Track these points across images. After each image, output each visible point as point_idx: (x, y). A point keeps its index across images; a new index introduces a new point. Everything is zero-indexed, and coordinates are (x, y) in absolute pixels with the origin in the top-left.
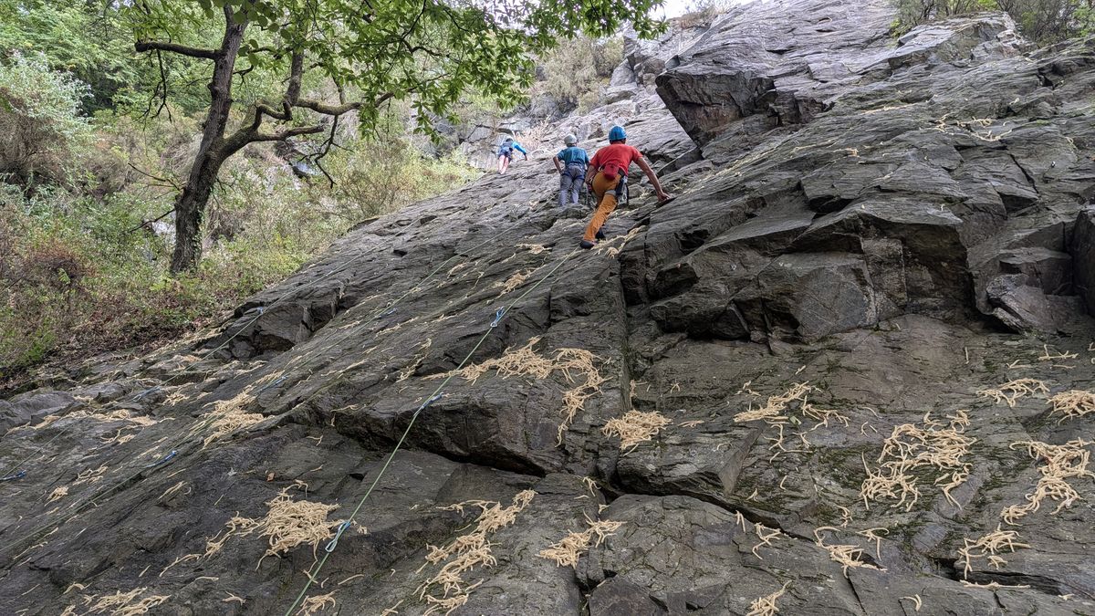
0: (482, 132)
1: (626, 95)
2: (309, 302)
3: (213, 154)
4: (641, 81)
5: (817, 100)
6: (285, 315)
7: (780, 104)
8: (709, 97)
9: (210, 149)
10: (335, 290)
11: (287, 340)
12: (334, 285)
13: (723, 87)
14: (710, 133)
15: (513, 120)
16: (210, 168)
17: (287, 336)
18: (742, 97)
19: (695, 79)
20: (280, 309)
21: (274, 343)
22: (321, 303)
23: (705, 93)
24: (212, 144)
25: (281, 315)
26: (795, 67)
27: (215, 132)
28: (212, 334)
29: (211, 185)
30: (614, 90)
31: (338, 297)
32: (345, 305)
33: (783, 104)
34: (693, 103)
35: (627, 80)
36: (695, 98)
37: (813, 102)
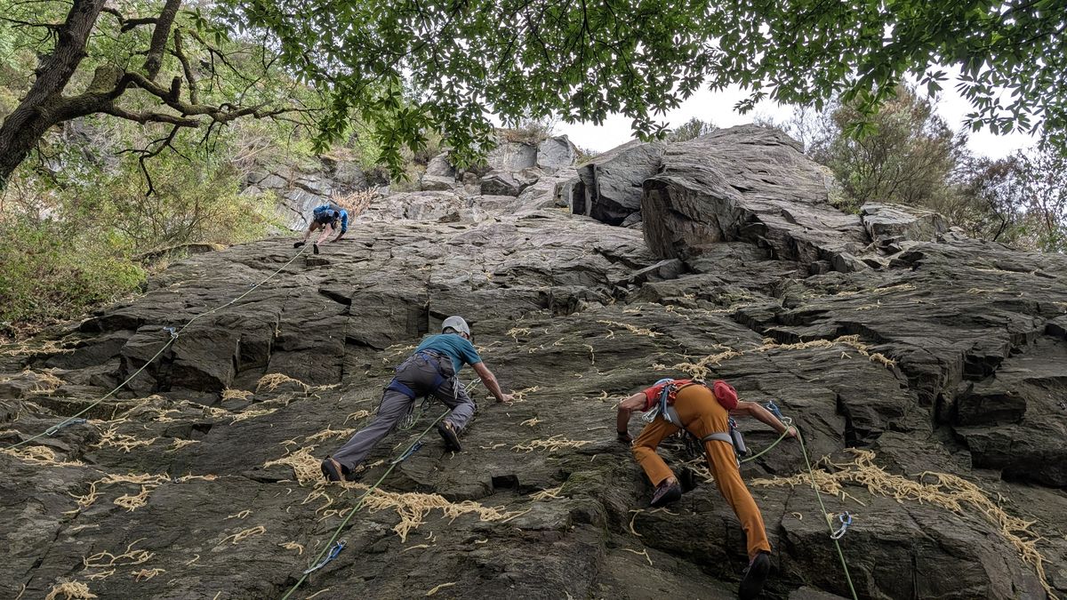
0: (276, 181)
1: (442, 187)
2: (236, 333)
3: (45, 112)
4: (461, 178)
5: (813, 244)
6: (210, 343)
7: (772, 238)
8: (698, 214)
9: (42, 104)
10: (270, 324)
11: (214, 378)
12: (268, 317)
13: (710, 207)
14: (694, 249)
15: (313, 178)
16: (35, 127)
17: (215, 373)
18: (725, 222)
19: (689, 192)
20: (203, 335)
21: (191, 378)
22: (254, 338)
23: (695, 209)
24: (46, 99)
25: (203, 342)
26: (770, 208)
27: (53, 86)
28: (50, 347)
29: (28, 148)
30: (429, 178)
31: (274, 334)
32: (284, 345)
33: (775, 239)
34: (683, 215)
35: (443, 173)
36: (686, 211)
37: (809, 244)
